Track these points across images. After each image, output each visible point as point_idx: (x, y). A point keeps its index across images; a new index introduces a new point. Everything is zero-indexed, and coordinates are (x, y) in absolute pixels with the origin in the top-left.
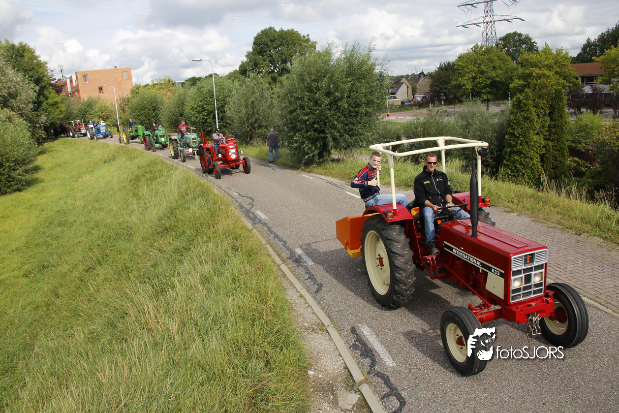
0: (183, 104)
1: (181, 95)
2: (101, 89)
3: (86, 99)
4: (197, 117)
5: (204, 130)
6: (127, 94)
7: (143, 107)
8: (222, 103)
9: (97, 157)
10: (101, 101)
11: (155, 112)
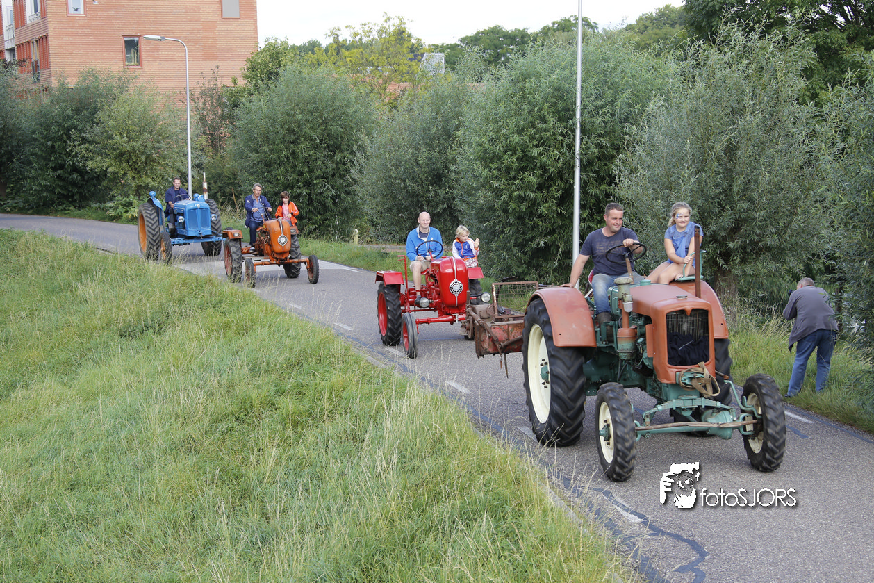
0: (449, 135)
1: (442, 99)
2: (131, 45)
3: (73, 79)
4: (498, 192)
5: (522, 246)
6: (233, 74)
7: (291, 131)
8: (603, 141)
9: (93, 313)
10: (131, 93)
11: (338, 157)
